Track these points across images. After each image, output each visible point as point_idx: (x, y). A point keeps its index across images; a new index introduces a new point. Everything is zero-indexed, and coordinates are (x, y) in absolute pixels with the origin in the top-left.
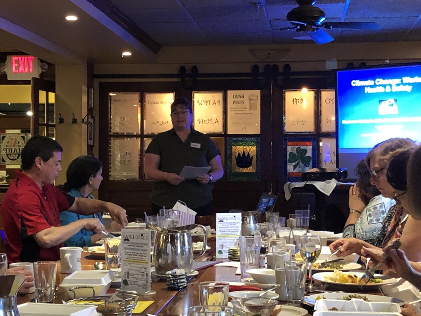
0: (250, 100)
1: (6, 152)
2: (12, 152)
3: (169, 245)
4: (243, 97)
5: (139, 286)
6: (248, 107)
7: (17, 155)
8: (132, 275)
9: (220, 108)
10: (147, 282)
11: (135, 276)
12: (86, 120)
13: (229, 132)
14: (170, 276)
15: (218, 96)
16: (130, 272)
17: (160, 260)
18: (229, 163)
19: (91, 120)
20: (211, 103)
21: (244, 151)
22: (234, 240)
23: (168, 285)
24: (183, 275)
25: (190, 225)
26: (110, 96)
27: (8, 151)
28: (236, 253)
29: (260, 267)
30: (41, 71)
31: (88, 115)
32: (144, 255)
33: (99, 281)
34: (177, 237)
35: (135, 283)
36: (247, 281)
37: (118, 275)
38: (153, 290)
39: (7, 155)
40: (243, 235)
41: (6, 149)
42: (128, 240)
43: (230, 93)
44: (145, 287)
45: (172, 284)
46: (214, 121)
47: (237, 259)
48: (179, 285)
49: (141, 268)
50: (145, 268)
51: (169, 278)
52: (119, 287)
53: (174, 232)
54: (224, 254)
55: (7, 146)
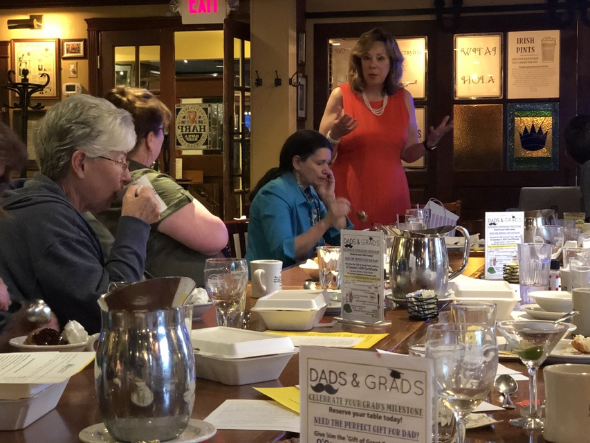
0: (543, 45)
1: (182, 131)
2: (190, 131)
3: (412, 256)
4: (532, 41)
5: (367, 313)
6: (540, 57)
7: (198, 136)
8: (358, 297)
9: (496, 59)
10: (379, 307)
11: (361, 299)
12: (294, 80)
13: (510, 96)
14: (413, 300)
15: (493, 41)
16: (354, 293)
17: (399, 279)
18: (509, 143)
19: (302, 81)
20: (483, 52)
21: (533, 125)
22: (513, 252)
23: (410, 313)
24: (432, 298)
25: (443, 227)
26: (331, 45)
27: (184, 129)
28: (516, 270)
29: (550, 289)
30: (229, 9)
31: (297, 73)
32: (374, 268)
33: (309, 304)
34: (424, 242)
35: (361, 309)
36: (530, 309)
37: (336, 298)
38: (386, 320)
39: (184, 135)
40: (526, 241)
41: (182, 127)
42: (351, 247)
43: (513, 36)
44: (375, 315)
45: (416, 311)
46: (486, 80)
47: (516, 281)
48: (427, 312)
49: (370, 287)
50: (376, 288)
51: (412, 302)
52: (338, 315)
53: (419, 236)
54: (497, 273)
55: (183, 122)
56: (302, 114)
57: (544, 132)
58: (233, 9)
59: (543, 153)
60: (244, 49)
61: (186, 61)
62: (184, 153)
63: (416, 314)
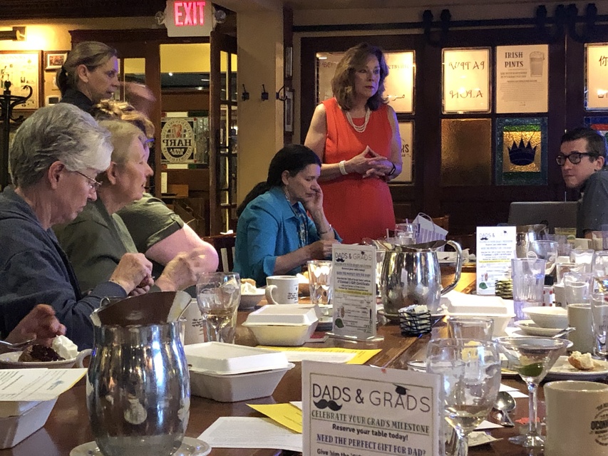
0: (532, 59)
1: (167, 145)
2: (175, 145)
3: (404, 271)
4: (521, 55)
5: (359, 328)
6: (529, 71)
7: (183, 150)
8: (349, 311)
9: (484, 73)
10: (371, 322)
11: (352, 314)
12: (282, 94)
13: (499, 111)
14: (406, 315)
15: (482, 55)
16: (346, 308)
17: (391, 293)
18: (498, 158)
19: (289, 95)
20: (471, 66)
21: (522, 140)
22: (504, 267)
23: (402, 328)
24: (425, 314)
25: (435, 242)
26: (318, 59)
27: (169, 143)
28: (508, 286)
29: (544, 305)
30: (215, 22)
31: (284, 87)
32: (366, 282)
33: (301, 319)
34: (416, 257)
35: (353, 324)
36: (524, 325)
37: (327, 313)
38: (379, 335)
39: (169, 149)
40: (518, 257)
41: (167, 140)
42: (343, 261)
43: (501, 50)
44: (367, 330)
45: (408, 326)
46: (474, 94)
47: (509, 296)
48: (419, 328)
49: (362, 302)
50: (368, 303)
51: (404, 318)
52: (330, 330)
53: (411, 250)
54: (489, 289)
55: (168, 136)
56: (289, 128)
57: (533, 147)
58: (220, 22)
59: (532, 167)
60: (230, 63)
61: (171, 74)
62: (170, 167)
63: (409, 329)
